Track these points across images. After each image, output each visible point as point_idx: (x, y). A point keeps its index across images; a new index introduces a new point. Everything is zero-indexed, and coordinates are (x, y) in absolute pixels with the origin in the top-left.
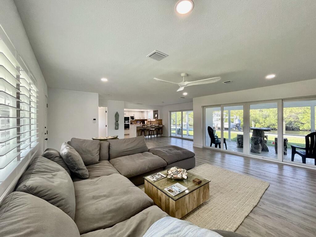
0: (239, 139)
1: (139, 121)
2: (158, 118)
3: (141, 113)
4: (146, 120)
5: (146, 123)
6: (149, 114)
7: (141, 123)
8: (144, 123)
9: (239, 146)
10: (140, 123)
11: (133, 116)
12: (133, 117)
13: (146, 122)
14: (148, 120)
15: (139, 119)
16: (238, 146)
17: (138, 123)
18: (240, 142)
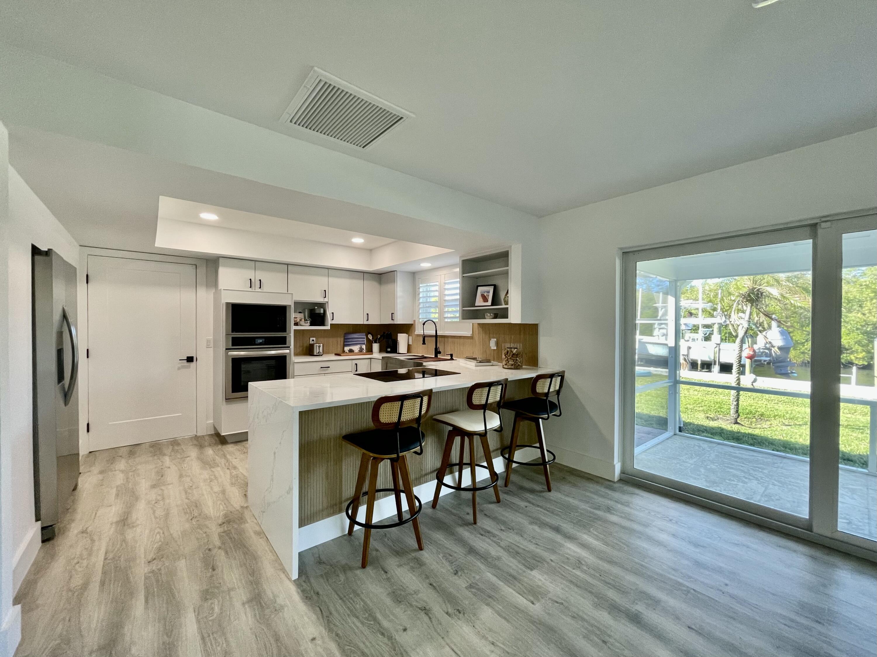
1: (361, 337)
2: (504, 314)
3: (375, 284)
4: (406, 328)
5: (402, 347)
6: (422, 288)
7: (376, 347)
8: (394, 349)
10: (370, 350)
11: (319, 299)
12: (322, 305)
13: (402, 339)
14: (419, 331)
15: (360, 320)
17: (356, 348)
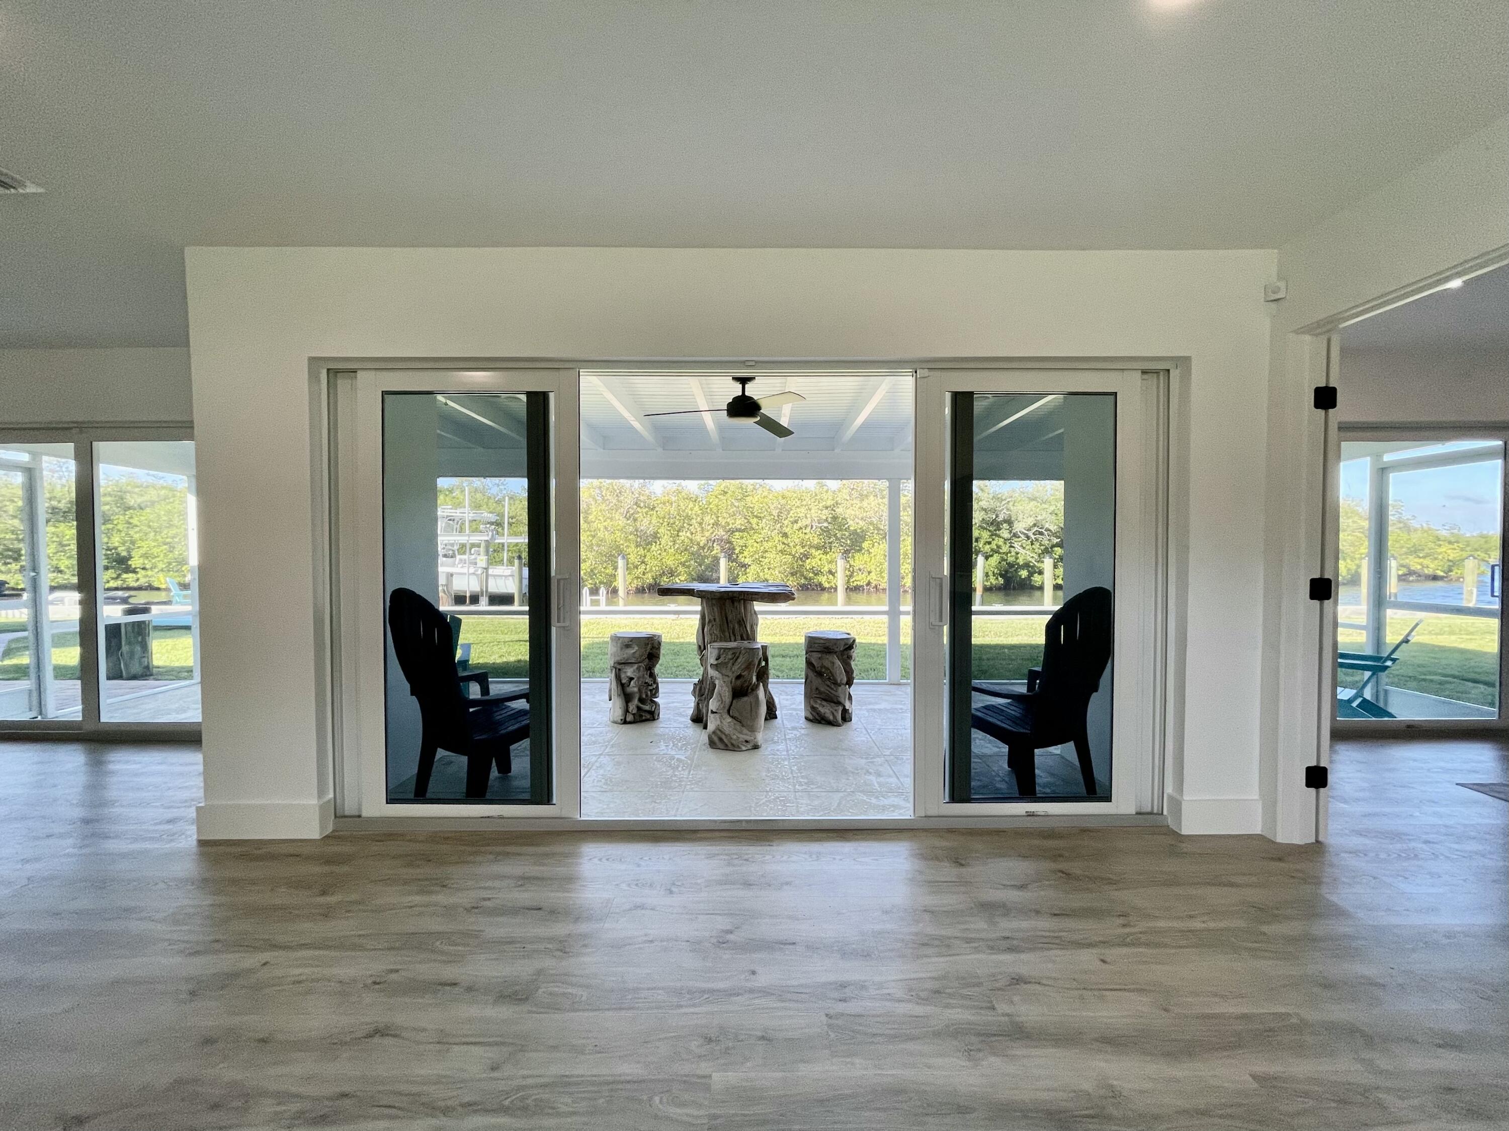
0: (626, 663)
9: (627, 711)
16: (618, 713)
18: (633, 688)
